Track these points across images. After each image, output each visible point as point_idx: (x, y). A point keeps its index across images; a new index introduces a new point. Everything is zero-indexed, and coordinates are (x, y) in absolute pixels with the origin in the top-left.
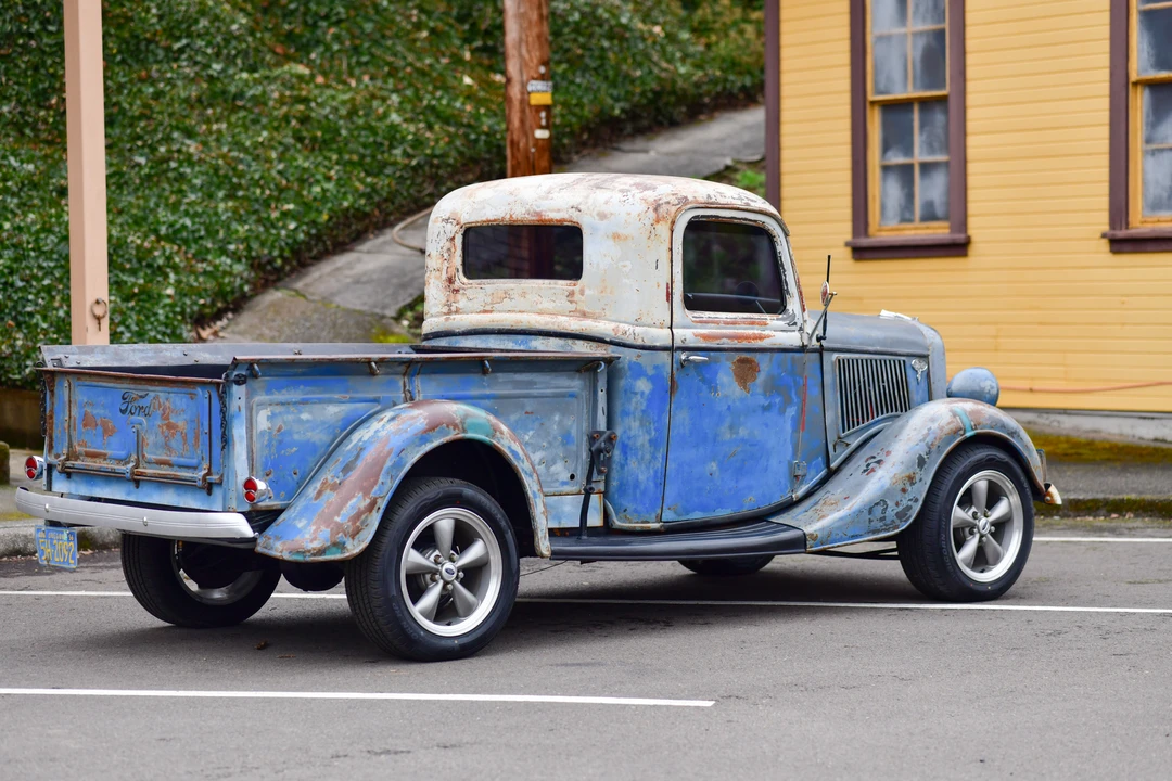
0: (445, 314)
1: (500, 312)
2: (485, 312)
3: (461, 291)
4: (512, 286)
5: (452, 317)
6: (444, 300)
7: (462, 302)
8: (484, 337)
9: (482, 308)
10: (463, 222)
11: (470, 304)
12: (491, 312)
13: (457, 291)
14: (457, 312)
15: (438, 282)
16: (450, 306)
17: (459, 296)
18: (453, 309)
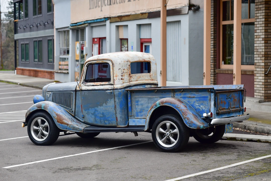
0: (129, 82)
1: (139, 80)
2: (136, 81)
3: (132, 77)
4: (141, 75)
5: (130, 82)
6: (128, 79)
7: (132, 79)
8: (137, 86)
9: (136, 80)
10: (131, 62)
11: (134, 79)
12: (137, 81)
13: (131, 77)
14: (131, 81)
15: (127, 75)
16: (130, 80)
17: (132, 78)
18: (130, 81)
